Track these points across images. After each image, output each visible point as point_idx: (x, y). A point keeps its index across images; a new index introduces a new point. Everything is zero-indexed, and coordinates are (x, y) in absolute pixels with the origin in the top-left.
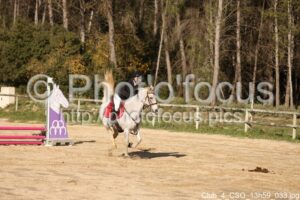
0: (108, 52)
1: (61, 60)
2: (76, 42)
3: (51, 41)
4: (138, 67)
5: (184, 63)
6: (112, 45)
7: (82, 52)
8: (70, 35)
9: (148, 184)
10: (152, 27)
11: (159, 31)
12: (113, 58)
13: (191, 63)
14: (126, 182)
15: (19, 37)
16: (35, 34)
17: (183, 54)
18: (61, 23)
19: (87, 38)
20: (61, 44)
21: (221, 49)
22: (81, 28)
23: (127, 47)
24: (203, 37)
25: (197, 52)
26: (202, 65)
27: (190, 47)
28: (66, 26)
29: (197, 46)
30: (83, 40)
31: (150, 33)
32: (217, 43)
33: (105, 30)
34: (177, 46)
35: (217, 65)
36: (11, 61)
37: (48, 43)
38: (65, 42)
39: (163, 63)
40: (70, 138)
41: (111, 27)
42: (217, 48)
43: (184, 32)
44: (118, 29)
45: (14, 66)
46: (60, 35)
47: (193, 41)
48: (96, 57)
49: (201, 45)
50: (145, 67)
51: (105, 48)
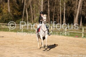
0: (8, 9)
4: (17, 13)
5: (32, 12)
6: (9, 6)
9: (21, 50)
11: (24, 2)
12: (9, 11)
13: (34, 12)
14: (14, 49)
17: (31, 9)
21: (43, 8)
23: (14, 7)
24: (38, 4)
25: (36, 9)
26: (37, 12)
27: (33, 7)
29: (36, 7)
31: (21, 2)
32: (42, 6)
34: (30, 6)
39: (25, 12)
41: (8, 1)
43: (32, 2)
44: (11, 1)
47: (34, 5)
48: (4, 10)
49: (37, 6)
50: (19, 13)
51: (7, 7)
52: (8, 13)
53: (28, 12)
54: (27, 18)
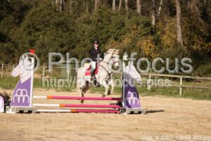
0: (176, 33)
1: (135, 40)
2: (148, 24)
3: (126, 24)
4: (202, 46)
6: (179, 27)
7: (152, 33)
8: (143, 19)
12: (180, 39)
15: (99, 21)
16: (112, 17)
18: (135, 8)
19: (157, 21)
20: (135, 27)
22: (152, 12)
23: (192, 28)
28: (139, 11)
30: (153, 23)
33: (173, 14)
37: (123, 25)
38: (138, 25)
40: (142, 108)
41: (179, 11)
44: (185, 12)
46: (133, 18)
48: (165, 37)
52: (176, 44)
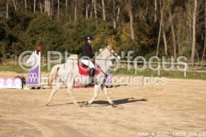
0: (130, 33)
1: (103, 38)
2: (111, 28)
3: (97, 27)
4: (147, 41)
5: (174, 39)
6: (132, 29)
7: (115, 33)
8: (108, 24)
9: (164, 110)
10: (154, 18)
11: (158, 21)
12: (133, 37)
13: (178, 39)
14: (151, 108)
15: (79, 26)
16: (87, 24)
17: (173, 33)
18: (102, 18)
19: (117, 26)
20: (103, 29)
21: (196, 30)
22: (114, 20)
23: (140, 30)
24: (185, 23)
25: (182, 32)
26: (185, 39)
27: (177, 29)
28: (104, 19)
29: (182, 29)
30: (115, 27)
31: (153, 22)
32: (194, 26)
33: (128, 20)
34: (170, 28)
35: (194, 39)
36: (75, 40)
37: (95, 29)
38: (105, 28)
39: (162, 39)
41: (131, 19)
42: (194, 29)
43: (173, 20)
44: (136, 20)
45: (76, 43)
46: (102, 24)
47: (179, 25)
48: (123, 36)
49: (184, 28)
50: (151, 41)
51: (128, 31)
52: (131, 41)
53: (167, 39)
54: (166, 49)
